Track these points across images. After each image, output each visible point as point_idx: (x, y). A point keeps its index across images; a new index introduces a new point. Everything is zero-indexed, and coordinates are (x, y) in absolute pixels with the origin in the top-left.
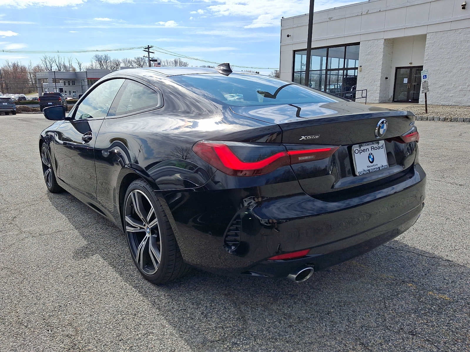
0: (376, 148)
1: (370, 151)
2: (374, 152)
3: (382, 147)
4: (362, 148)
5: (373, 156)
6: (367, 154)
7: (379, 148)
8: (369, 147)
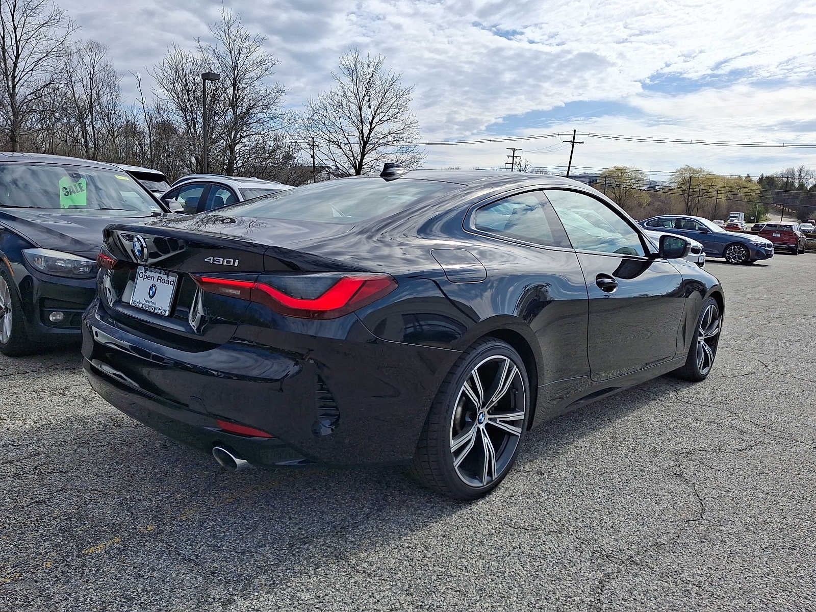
0: (163, 281)
1: (155, 282)
2: (158, 284)
3: (172, 283)
4: (148, 273)
5: (156, 290)
6: (149, 283)
7: (168, 282)
8: (156, 275)
